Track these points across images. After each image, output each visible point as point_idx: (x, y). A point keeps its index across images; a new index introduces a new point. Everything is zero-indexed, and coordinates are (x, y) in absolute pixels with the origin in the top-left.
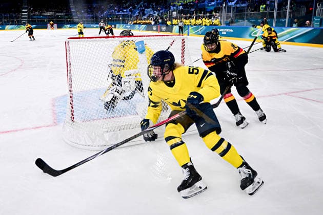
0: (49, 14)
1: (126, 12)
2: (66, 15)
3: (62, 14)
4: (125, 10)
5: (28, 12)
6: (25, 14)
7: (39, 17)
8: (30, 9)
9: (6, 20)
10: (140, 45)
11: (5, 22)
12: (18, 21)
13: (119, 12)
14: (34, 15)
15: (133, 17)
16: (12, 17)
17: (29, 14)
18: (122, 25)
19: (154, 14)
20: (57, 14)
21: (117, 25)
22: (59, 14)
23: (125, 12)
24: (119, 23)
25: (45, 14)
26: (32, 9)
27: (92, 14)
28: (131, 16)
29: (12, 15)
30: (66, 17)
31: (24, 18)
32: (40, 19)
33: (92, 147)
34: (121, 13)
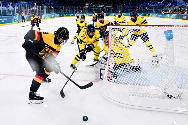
0: (101, 6)
1: (160, 4)
2: (112, 7)
3: (110, 6)
4: (159, 3)
5: (89, 5)
6: (87, 7)
7: (95, 8)
8: (90, 3)
9: (76, 10)
10: (169, 34)
11: (75, 12)
12: (82, 11)
13: (153, 4)
14: (92, 7)
15: (165, 8)
16: (79, 9)
17: (89, 7)
18: (154, 14)
19: (186, 6)
20: (107, 6)
21: (151, 14)
22: (108, 6)
23: (158, 4)
24: (152, 13)
25: (99, 7)
26: (91, 3)
27: (132, 6)
28: (163, 7)
29: (80, 7)
30: (113, 8)
31: (86, 9)
32: (96, 10)
33: (119, 103)
34: (155, 5)
